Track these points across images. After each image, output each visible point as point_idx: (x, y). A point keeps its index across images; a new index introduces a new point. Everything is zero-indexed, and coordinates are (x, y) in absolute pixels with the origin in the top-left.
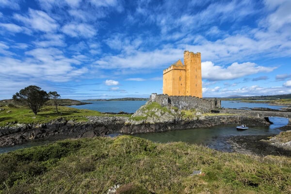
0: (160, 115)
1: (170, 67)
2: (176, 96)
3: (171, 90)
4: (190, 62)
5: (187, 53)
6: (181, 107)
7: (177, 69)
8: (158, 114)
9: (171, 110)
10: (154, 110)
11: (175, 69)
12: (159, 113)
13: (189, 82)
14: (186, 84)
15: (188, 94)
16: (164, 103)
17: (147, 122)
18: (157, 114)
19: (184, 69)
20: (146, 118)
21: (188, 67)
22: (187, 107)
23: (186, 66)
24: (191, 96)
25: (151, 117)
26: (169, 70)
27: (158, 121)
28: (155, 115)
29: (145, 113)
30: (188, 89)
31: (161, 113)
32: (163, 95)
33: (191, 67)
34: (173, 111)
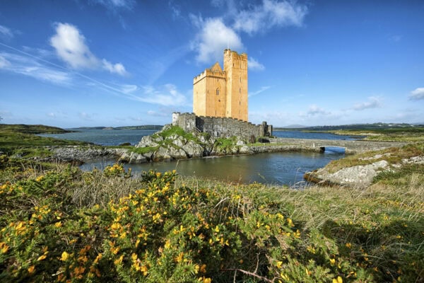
0: (180, 144)
1: (203, 73)
2: (208, 117)
3: (205, 108)
4: (231, 66)
5: (228, 52)
6: (216, 133)
7: (213, 77)
8: (178, 142)
9: (199, 137)
10: (172, 137)
11: (210, 76)
12: (180, 142)
13: (229, 97)
14: (226, 101)
15: (228, 116)
16: (188, 126)
17: (158, 156)
18: (176, 142)
19: (224, 77)
20: (158, 150)
21: (230, 75)
22: (225, 134)
23: (226, 73)
24: (231, 118)
25: (166, 147)
26: (201, 77)
27: (178, 154)
28: (172, 145)
29: (156, 142)
30: (229, 109)
31: (183, 141)
32: (188, 113)
33: (233, 74)
34: (203, 138)
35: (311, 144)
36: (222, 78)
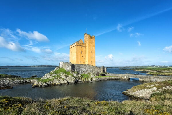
0: (64, 77)
1: (75, 43)
2: (77, 64)
3: (75, 60)
4: (88, 41)
5: (86, 35)
6: (81, 71)
7: (79, 46)
8: (63, 76)
9: (73, 74)
10: (60, 74)
11: (78, 45)
12: (64, 76)
13: (87, 55)
14: (85, 56)
15: (86, 63)
16: (68, 69)
17: (53, 83)
18: (62, 76)
19: (84, 45)
20: (53, 80)
21: (87, 45)
22: (85, 72)
23: (85, 44)
24: (88, 65)
25: (57, 79)
26: (74, 45)
27: (63, 82)
28: (60, 78)
29: (52, 76)
30: (87, 60)
31: (66, 76)
32: (68, 63)
33: (88, 45)
34: (75, 74)
35: (124, 76)
36: (83, 46)
